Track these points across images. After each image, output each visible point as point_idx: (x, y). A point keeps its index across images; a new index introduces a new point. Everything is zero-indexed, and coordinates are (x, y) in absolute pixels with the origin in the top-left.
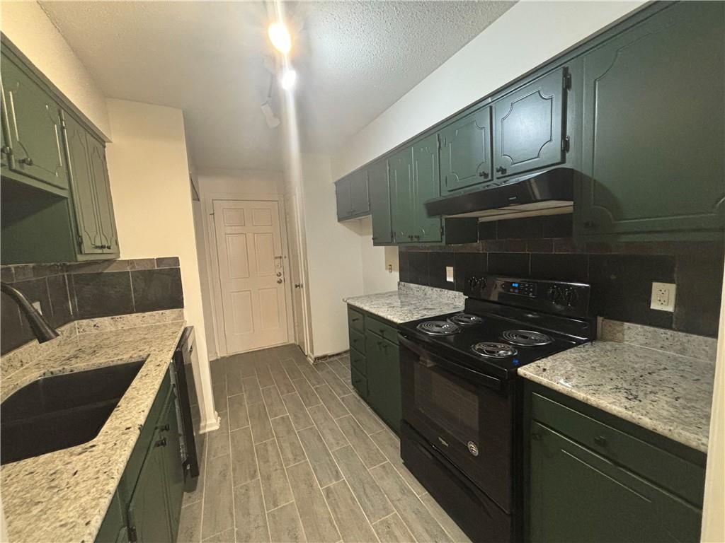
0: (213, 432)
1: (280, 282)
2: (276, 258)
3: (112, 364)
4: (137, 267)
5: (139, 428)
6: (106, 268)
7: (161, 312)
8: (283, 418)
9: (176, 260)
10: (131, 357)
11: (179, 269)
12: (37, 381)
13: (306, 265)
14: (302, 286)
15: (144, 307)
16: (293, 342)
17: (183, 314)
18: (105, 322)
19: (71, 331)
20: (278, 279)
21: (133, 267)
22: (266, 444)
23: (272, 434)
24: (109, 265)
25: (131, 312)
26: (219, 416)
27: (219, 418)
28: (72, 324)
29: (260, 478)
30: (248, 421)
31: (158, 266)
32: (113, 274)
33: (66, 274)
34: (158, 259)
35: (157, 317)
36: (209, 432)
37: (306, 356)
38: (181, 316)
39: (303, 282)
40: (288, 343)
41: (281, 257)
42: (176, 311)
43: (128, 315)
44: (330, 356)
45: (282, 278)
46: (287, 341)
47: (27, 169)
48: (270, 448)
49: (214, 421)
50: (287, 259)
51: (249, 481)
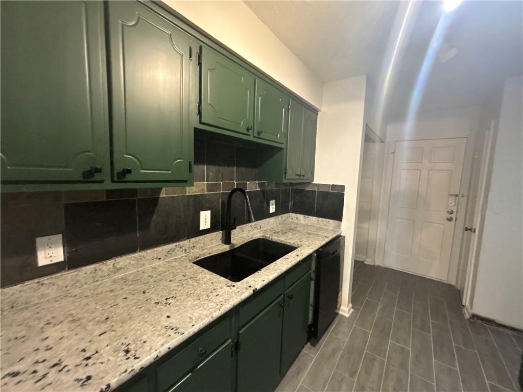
0: (344, 316)
1: (450, 220)
2: (451, 195)
3: (286, 243)
4: (320, 188)
5: (254, 290)
6: (306, 188)
7: (328, 220)
8: (403, 349)
9: (343, 187)
10: (294, 243)
11: (344, 194)
12: (260, 239)
13: (484, 210)
14: (475, 231)
15: (319, 214)
16: (453, 283)
17: (341, 225)
18: (301, 217)
19: (287, 218)
20: (449, 216)
21: (319, 189)
22: (374, 359)
23: (385, 355)
24: (308, 186)
25: (313, 216)
26: (353, 308)
27: (352, 310)
28: (288, 214)
29: (356, 381)
30: (371, 327)
31: (332, 190)
32: (309, 191)
33: (291, 188)
34: (332, 185)
35: (325, 223)
36: (342, 315)
37: (464, 306)
38: (339, 227)
39: (477, 226)
40: (447, 282)
41: (457, 196)
42: (337, 222)
43: (311, 217)
44: (499, 325)
45: (453, 216)
46: (446, 280)
47: (261, 136)
48: (376, 365)
49: (347, 310)
50: (465, 199)
51: (347, 375)
